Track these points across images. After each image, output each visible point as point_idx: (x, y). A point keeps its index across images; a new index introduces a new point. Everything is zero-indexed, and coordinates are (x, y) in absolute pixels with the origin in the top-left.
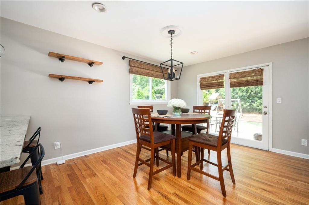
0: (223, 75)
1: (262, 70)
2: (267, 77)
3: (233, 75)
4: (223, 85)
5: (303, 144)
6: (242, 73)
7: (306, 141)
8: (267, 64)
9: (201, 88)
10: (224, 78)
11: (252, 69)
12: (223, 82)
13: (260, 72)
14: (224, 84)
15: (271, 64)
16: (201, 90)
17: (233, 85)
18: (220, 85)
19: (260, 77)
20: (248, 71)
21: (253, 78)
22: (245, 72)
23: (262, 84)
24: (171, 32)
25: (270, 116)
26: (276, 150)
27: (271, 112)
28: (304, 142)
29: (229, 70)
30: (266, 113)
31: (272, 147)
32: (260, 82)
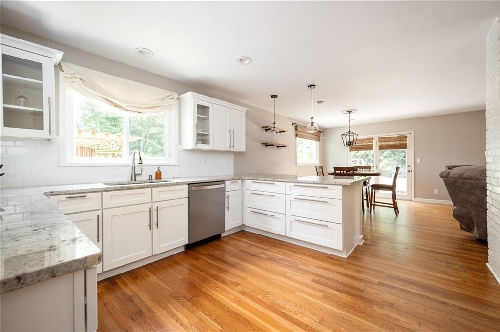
0: (372, 139)
1: (406, 137)
2: (410, 142)
3: (381, 140)
4: (372, 148)
5: (435, 193)
6: (389, 138)
7: (438, 190)
8: (410, 132)
10: (374, 141)
11: (397, 136)
12: (372, 145)
13: (404, 138)
15: (413, 132)
16: (350, 151)
17: (381, 147)
18: (370, 148)
19: (404, 142)
20: (394, 137)
21: (398, 143)
22: (392, 138)
23: (406, 148)
24: (349, 112)
25: (413, 173)
26: (417, 199)
27: (413, 170)
28: (436, 191)
29: (378, 135)
30: (409, 171)
31: (414, 198)
32: (404, 146)
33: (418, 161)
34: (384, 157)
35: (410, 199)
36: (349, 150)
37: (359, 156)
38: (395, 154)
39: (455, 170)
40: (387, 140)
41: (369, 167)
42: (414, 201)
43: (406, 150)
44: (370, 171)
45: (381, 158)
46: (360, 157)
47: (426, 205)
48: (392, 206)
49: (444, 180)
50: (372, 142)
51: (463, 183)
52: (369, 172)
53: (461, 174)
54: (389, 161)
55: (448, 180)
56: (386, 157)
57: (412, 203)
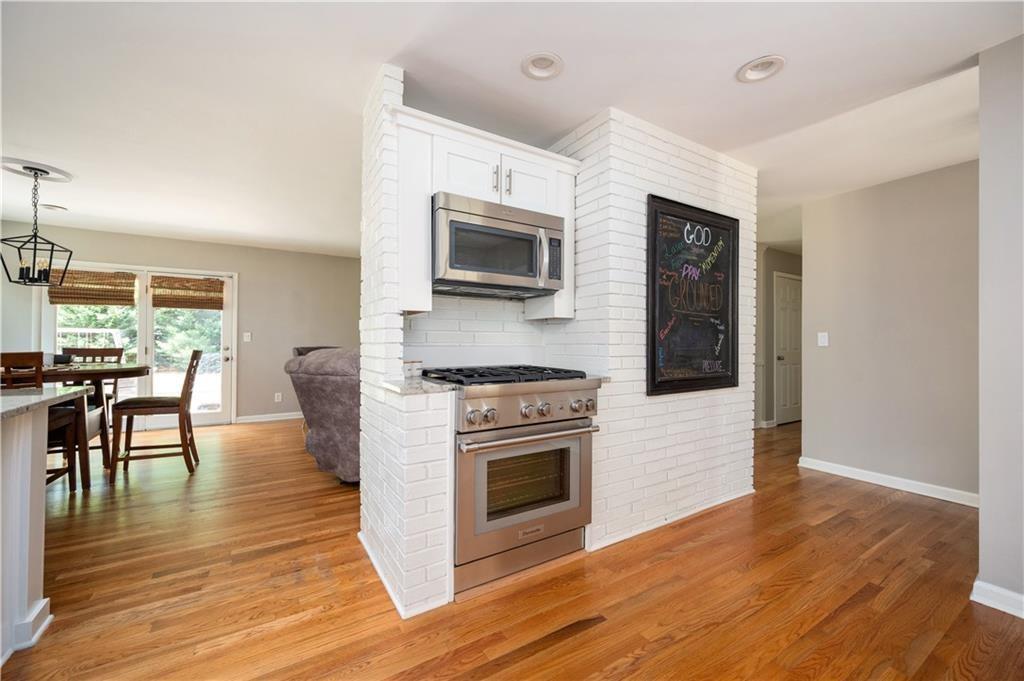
0: (133, 277)
1: (222, 283)
2: (229, 295)
3: (158, 281)
4: (133, 300)
5: (276, 401)
6: (180, 280)
7: (280, 394)
8: (230, 274)
9: (51, 297)
10: (137, 282)
11: (202, 277)
12: (132, 292)
13: (217, 285)
14: (136, 296)
15: (237, 274)
16: (52, 303)
17: (158, 302)
18: (126, 299)
19: (219, 295)
20: (195, 280)
21: (203, 294)
22: (188, 280)
23: (221, 308)
24: (36, 171)
25: (234, 363)
26: (244, 419)
27: (235, 357)
28: (278, 397)
29: (149, 268)
30: (228, 359)
31: (237, 415)
32: (218, 304)
33: (247, 337)
34: (177, 326)
35: (228, 421)
36: (46, 297)
37: (107, 322)
38: (202, 322)
39: (311, 357)
40: (177, 285)
41: (118, 352)
42: (236, 424)
43: (221, 312)
44: (118, 361)
45: (169, 328)
46: (110, 324)
47: (259, 428)
48: (180, 450)
49: (292, 377)
50: (132, 285)
51: (323, 383)
52: (115, 366)
53: (322, 365)
54: (190, 336)
55: (299, 378)
56: (182, 329)
57: (232, 430)
